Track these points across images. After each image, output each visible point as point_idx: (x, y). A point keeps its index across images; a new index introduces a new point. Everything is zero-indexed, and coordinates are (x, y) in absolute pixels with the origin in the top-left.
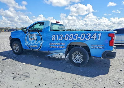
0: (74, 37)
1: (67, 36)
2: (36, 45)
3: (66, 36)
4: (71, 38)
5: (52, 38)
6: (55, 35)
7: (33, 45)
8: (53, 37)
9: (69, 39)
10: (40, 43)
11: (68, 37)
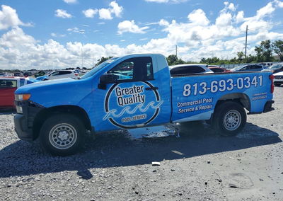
0: (228, 85)
1: (214, 84)
2: (142, 113)
3: (212, 84)
4: (222, 88)
5: (185, 92)
6: (189, 86)
7: (131, 115)
8: (186, 90)
9: (220, 89)
10: (153, 107)
11: (216, 86)
